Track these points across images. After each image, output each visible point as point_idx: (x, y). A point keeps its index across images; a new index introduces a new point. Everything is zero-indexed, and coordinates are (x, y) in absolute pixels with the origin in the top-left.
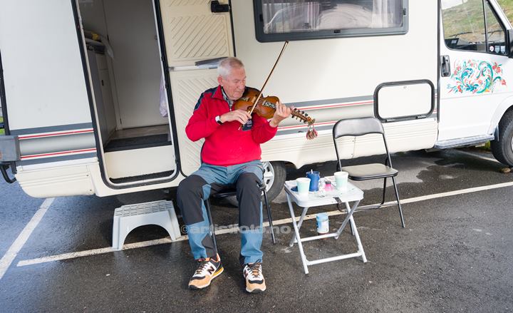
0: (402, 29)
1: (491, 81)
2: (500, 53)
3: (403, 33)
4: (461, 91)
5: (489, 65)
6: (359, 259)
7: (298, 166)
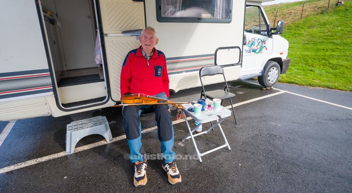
0: (229, 20)
1: (262, 48)
2: (265, 35)
3: (229, 22)
4: (250, 52)
5: (261, 40)
6: (226, 148)
7: (176, 91)
